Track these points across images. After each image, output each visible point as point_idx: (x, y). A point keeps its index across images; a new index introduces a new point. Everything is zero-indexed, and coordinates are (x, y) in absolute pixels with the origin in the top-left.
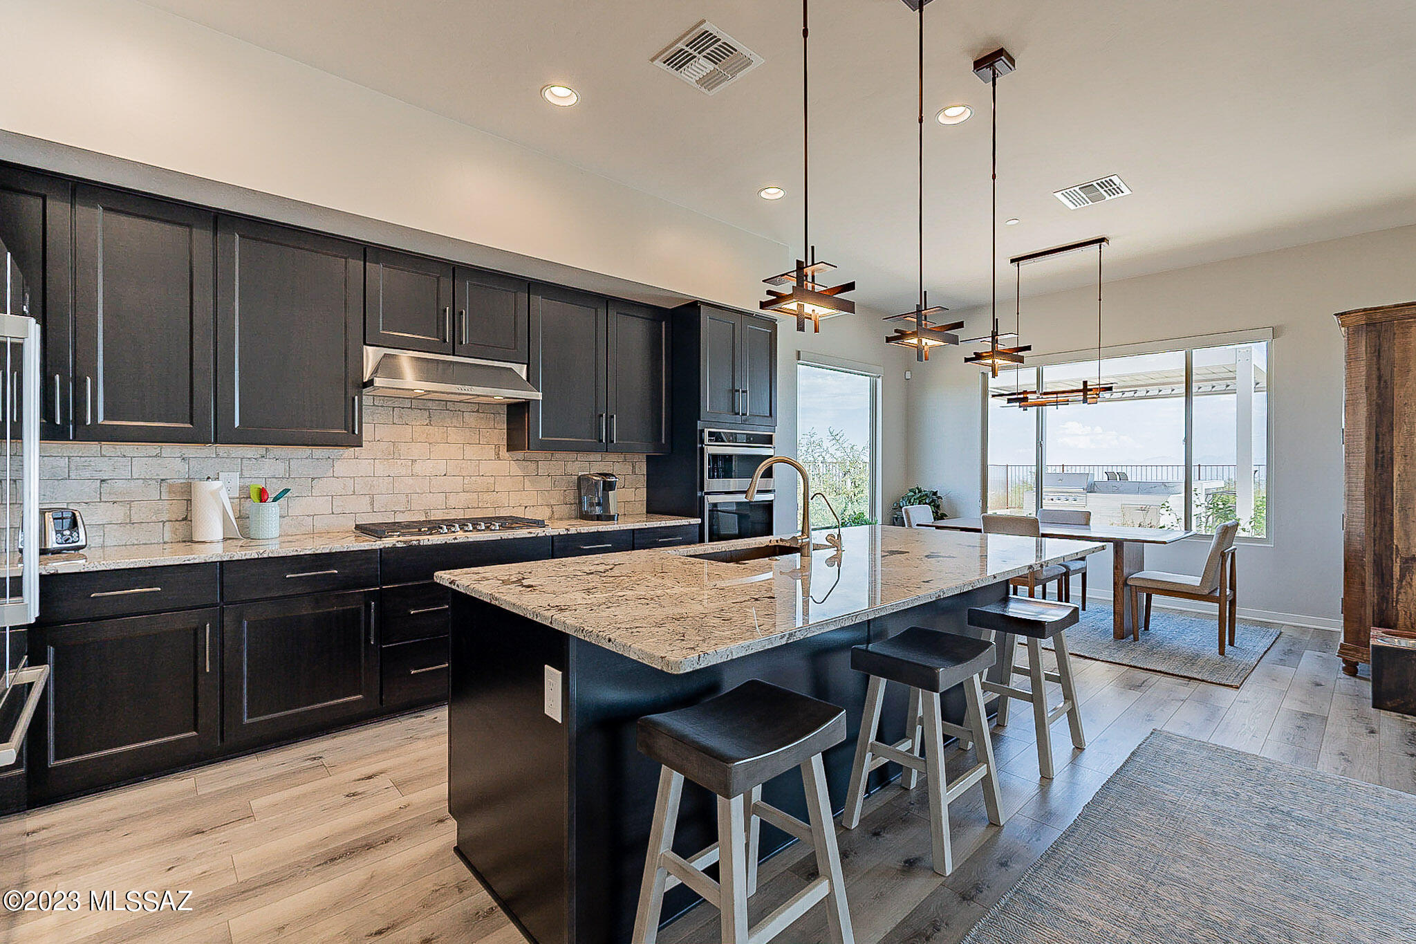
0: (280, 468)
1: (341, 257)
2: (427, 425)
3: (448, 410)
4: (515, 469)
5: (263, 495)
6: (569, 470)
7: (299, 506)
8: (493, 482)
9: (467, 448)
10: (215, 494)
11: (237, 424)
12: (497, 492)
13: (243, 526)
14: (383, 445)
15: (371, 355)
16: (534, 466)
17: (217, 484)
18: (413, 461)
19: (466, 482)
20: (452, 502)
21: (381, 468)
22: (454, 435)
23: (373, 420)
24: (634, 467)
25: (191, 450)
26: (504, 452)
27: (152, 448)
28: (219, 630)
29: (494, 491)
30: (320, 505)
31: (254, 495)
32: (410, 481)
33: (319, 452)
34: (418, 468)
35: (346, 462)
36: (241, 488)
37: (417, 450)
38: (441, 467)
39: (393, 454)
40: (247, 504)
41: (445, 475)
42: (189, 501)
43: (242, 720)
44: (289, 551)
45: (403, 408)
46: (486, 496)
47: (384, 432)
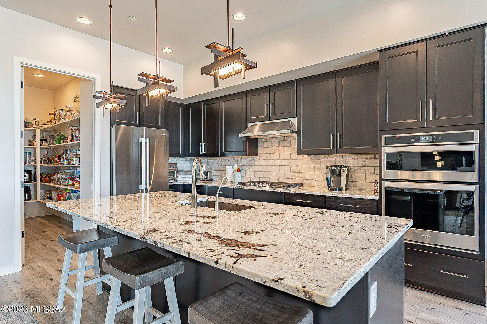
0: (244, 163)
2: (279, 147)
3: (285, 140)
4: (311, 163)
5: (239, 170)
8: (301, 168)
9: (292, 154)
12: (303, 173)
16: (319, 162)
18: (275, 160)
19: (291, 168)
20: (287, 176)
21: (266, 163)
22: (287, 149)
23: (264, 147)
29: (302, 172)
31: (237, 170)
32: (274, 167)
33: (252, 158)
34: (277, 163)
35: (257, 161)
37: (276, 156)
38: (283, 162)
39: (269, 158)
41: (284, 165)
45: (272, 141)
46: (299, 174)
47: (267, 150)
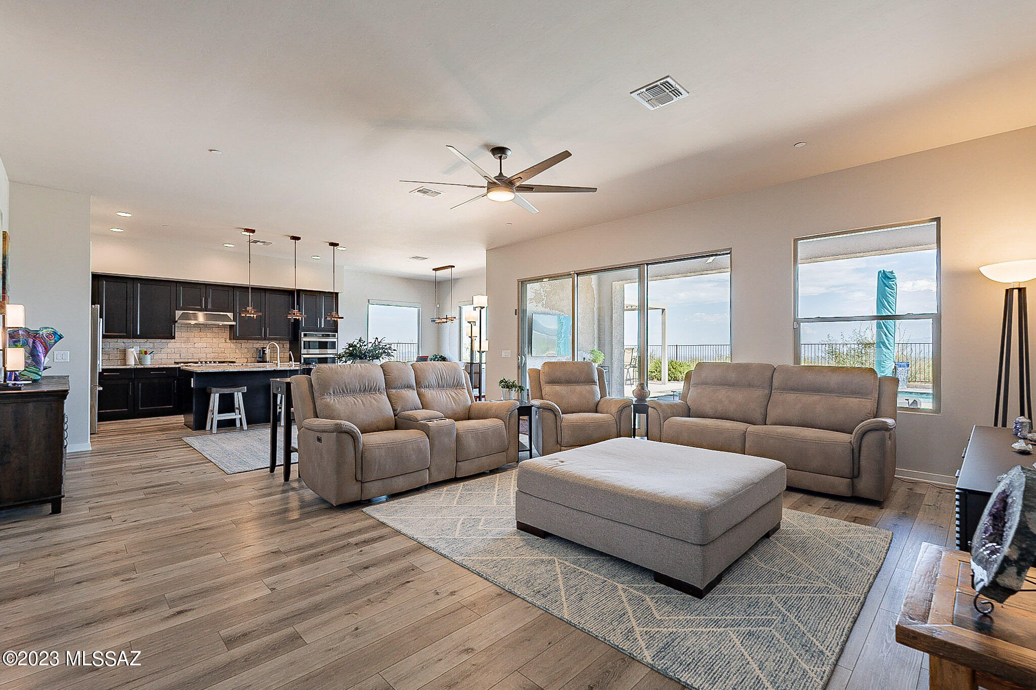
0: (151, 345)
1: (168, 286)
4: (232, 346)
5: (146, 353)
6: (254, 346)
7: (156, 357)
8: (223, 349)
9: (214, 339)
10: (132, 352)
11: (138, 333)
13: (140, 360)
14: (185, 339)
15: (178, 313)
16: (240, 344)
17: (133, 349)
18: (195, 343)
19: (213, 349)
21: (182, 345)
22: (209, 335)
23: (178, 332)
24: (283, 345)
25: (125, 340)
26: (228, 340)
27: (116, 340)
28: (133, 385)
30: (164, 356)
31: (143, 353)
32: (193, 349)
33: (163, 341)
34: (196, 345)
35: (171, 344)
36: (140, 351)
37: (195, 340)
38: (205, 345)
39: (187, 341)
40: (141, 355)
41: (206, 347)
42: (125, 354)
43: (139, 408)
44: (152, 366)
45: (191, 327)
47: (182, 335)
